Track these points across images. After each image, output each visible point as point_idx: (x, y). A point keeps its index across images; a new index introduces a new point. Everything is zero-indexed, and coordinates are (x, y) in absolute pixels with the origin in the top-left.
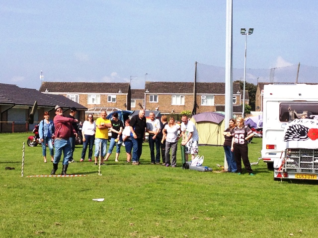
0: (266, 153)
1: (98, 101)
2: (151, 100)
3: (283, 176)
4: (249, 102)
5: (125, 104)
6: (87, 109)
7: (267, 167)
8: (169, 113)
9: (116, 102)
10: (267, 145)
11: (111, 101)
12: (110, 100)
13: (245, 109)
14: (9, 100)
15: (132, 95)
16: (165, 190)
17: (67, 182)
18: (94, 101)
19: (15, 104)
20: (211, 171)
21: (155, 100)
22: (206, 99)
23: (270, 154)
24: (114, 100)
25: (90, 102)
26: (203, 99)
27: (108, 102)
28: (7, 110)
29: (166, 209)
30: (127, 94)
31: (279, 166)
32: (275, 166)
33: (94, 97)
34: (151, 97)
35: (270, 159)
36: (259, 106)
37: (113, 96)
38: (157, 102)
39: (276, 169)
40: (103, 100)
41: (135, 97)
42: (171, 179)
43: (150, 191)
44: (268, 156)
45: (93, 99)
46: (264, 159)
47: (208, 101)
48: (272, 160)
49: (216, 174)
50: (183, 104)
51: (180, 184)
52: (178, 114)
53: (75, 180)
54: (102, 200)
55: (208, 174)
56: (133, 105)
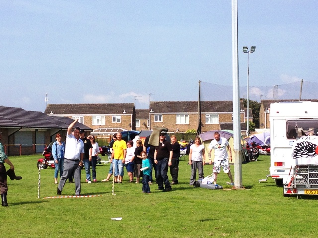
0: (275, 170)
1: (103, 122)
2: (156, 120)
3: (292, 192)
4: (253, 119)
5: (130, 124)
6: (93, 130)
7: (276, 184)
8: (174, 133)
9: (120, 122)
10: (275, 163)
11: (116, 122)
12: (114, 121)
13: (250, 127)
14: (15, 123)
15: (137, 115)
16: (179, 208)
17: (83, 203)
18: (99, 122)
19: (22, 127)
20: (221, 189)
21: (160, 120)
22: (210, 117)
23: (278, 171)
24: (119, 120)
25: (95, 123)
26: (207, 118)
27: (113, 122)
28: (14, 133)
29: (182, 226)
30: (132, 114)
31: (288, 183)
32: (284, 183)
33: (99, 118)
34: (156, 117)
35: (279, 176)
36: (264, 123)
37: (118, 116)
38: (162, 121)
39: (285, 186)
40: (108, 121)
41: (140, 118)
42: (184, 198)
43: (165, 210)
44: (276, 173)
45: (98, 120)
46: (273, 176)
47: (213, 120)
48: (281, 177)
49: (227, 191)
50: (188, 123)
51: (193, 202)
52: (183, 134)
53: (91, 201)
54: (120, 219)
55: (219, 192)
56: (138, 125)
